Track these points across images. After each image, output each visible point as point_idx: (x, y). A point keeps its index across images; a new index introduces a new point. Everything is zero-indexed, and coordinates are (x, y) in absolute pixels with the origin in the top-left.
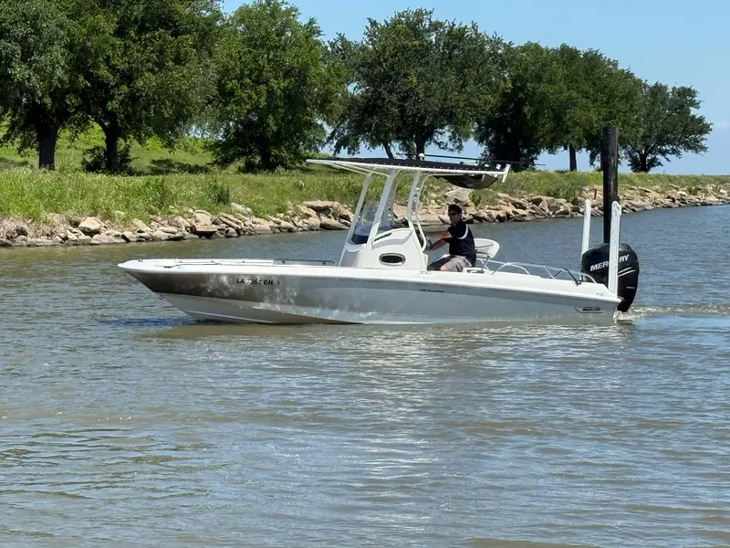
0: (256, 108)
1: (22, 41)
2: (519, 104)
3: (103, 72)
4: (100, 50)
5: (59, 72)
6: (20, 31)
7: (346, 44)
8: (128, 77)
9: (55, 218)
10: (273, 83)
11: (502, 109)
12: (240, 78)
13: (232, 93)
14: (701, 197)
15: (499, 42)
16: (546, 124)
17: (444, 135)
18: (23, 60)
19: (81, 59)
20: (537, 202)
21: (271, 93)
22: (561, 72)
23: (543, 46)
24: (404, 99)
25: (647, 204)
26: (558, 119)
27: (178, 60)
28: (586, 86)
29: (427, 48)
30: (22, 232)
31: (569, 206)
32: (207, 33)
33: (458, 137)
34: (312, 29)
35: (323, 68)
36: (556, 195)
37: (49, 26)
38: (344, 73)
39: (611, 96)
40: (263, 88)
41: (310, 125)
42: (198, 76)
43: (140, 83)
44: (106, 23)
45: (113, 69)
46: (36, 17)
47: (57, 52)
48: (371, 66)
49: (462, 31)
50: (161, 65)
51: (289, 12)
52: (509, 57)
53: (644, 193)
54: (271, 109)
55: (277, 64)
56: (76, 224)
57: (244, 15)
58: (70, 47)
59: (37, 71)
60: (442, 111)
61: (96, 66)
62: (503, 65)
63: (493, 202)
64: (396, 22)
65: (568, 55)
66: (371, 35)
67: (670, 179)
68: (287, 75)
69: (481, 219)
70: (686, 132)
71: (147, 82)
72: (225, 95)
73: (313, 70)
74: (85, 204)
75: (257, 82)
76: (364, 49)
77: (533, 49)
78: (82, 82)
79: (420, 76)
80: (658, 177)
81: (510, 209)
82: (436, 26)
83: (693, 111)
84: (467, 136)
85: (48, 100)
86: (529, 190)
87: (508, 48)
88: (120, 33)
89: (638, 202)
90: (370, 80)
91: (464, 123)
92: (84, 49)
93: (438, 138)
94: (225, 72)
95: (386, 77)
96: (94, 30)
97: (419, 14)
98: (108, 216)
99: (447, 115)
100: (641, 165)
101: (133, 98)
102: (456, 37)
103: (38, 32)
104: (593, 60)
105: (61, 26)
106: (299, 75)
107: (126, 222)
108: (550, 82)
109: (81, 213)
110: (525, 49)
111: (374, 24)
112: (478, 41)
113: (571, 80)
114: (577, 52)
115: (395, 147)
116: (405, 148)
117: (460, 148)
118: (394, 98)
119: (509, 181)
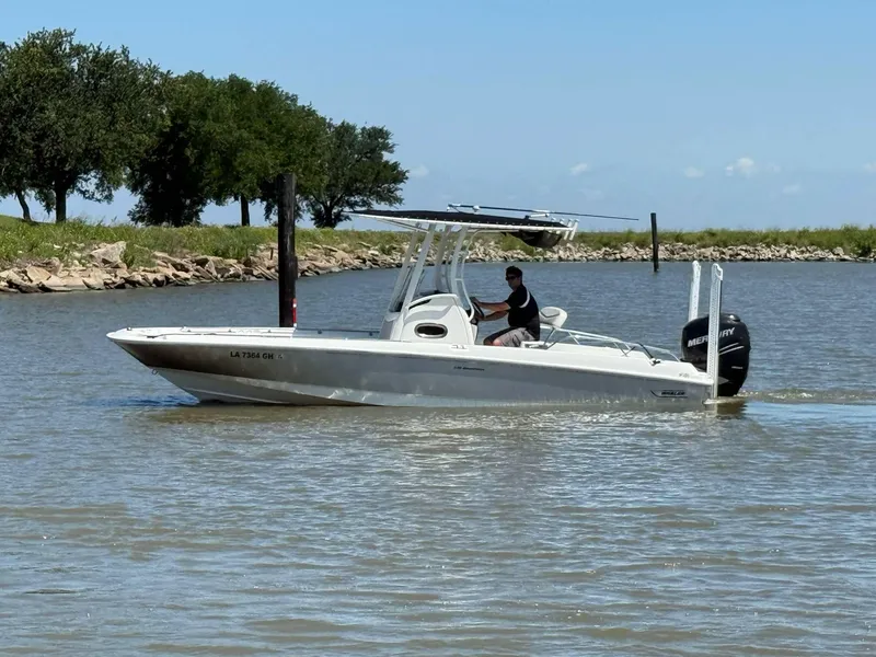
2: (182, 144)
11: (160, 151)
14: (397, 257)
15: (155, 70)
16: (212, 167)
17: (90, 182)
20: (203, 263)
22: (230, 107)
23: (208, 76)
24: (41, 137)
25: (333, 265)
26: (227, 163)
28: (258, 125)
29: (68, 76)
31: (240, 268)
33: (107, 184)
36: (225, 255)
39: (290, 137)
49: (111, 56)
52: (167, 89)
53: (329, 253)
60: (87, 153)
62: (160, 99)
63: (149, 263)
64: (30, 45)
65: (238, 87)
67: (360, 236)
69: (134, 283)
70: (377, 180)
77: (195, 80)
79: (60, 111)
80: (346, 233)
81: (170, 272)
82: (78, 50)
83: (386, 156)
84: (117, 184)
86: (192, 249)
87: (165, 77)
89: (322, 263)
91: (113, 168)
93: (82, 185)
95: (17, 112)
97: (58, 35)
99: (94, 159)
100: (326, 219)
102: (103, 63)
104: (268, 94)
108: (216, 119)
110: (186, 79)
112: (130, 69)
113: (242, 117)
114: (249, 84)
115: (31, 196)
116: (43, 197)
117: (109, 198)
118: (28, 137)
119: (169, 237)
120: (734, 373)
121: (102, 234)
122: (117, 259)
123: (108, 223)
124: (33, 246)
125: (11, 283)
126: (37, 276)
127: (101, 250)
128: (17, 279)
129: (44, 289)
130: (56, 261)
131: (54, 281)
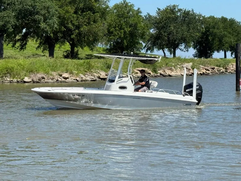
0: (120, 37)
1: (44, 15)
2: (207, 36)
3: (70, 25)
4: (69, 18)
5: (56, 26)
6: (43, 12)
7: (150, 16)
8: (78, 27)
9: (54, 73)
10: (126, 29)
11: (202, 38)
12: (115, 27)
13: (112, 33)
15: (201, 15)
16: (216, 43)
17: (182, 46)
18: (44, 21)
19: (63, 21)
20: (213, 69)
21: (125, 32)
22: (221, 25)
23: (215, 17)
24: (169, 34)
26: (220, 41)
27: (95, 22)
28: (229, 30)
29: (177, 18)
30: (43, 78)
31: (224, 70)
32: (104, 13)
33: (187, 47)
34: (138, 11)
35: (142, 24)
36: (220, 66)
37: (53, 11)
38: (149, 26)
39: (238, 34)
40: (122, 31)
41: (138, 43)
42: (101, 27)
43: (82, 29)
44: (71, 9)
45: (73, 25)
46: (48, 8)
47: (55, 19)
48: (158, 23)
49: (189, 12)
50: (89, 23)
51: (131, 6)
52: (205, 21)
54: (125, 38)
55: (127, 23)
56: (61, 76)
57: (117, 7)
58: (59, 17)
59: (48, 25)
60: (182, 38)
61: (68, 23)
62: (202, 23)
63: (198, 69)
64: (167, 9)
65: (224, 20)
66: (158, 13)
68: (130, 26)
71: (84, 29)
72: (110, 33)
73: (139, 25)
74: (64, 68)
75: (121, 29)
76: (156, 18)
77: (212, 18)
78: (63, 29)
79: (174, 27)
81: (204, 71)
82: (180, 10)
84: (190, 47)
85: (52, 35)
86: (211, 65)
87: (204, 17)
88: (75, 13)
90: (158, 28)
91: (189, 42)
92: (64, 18)
93: (180, 47)
94: (110, 25)
95: (163, 27)
96: (67, 12)
97: (174, 6)
98: (71, 73)
99: (184, 40)
101: (80, 34)
102: (187, 14)
103: (49, 12)
104: (232, 22)
105: (57, 11)
106: (135, 26)
107: (77, 75)
108: (218, 29)
109: (63, 72)
110: (209, 18)
111: (159, 9)
112: (194, 15)
113: (225, 28)
114: (227, 19)
115: (166, 50)
116: (170, 51)
117: (187, 51)
118: (166, 34)
119: (204, 62)
120: (199, 97)
121: (186, 61)
122: (190, 67)
123: (187, 58)
124: (167, 64)
125: (161, 74)
126: (168, 72)
127: (186, 65)
128: (162, 73)
129: (170, 76)
130: (173, 68)
131: (173, 74)
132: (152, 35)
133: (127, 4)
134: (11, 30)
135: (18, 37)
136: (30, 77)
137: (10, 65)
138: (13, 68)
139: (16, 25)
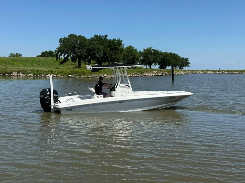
0: (128, 60)
1: (97, 51)
2: (164, 60)
3: (108, 55)
4: (107, 52)
5: (102, 55)
6: (97, 50)
7: (141, 52)
8: (111, 56)
9: (101, 74)
10: (131, 57)
11: (162, 61)
12: (126, 56)
13: (125, 58)
14: (189, 73)
15: (161, 52)
16: (167, 63)
17: (154, 64)
18: (97, 54)
19: (105, 53)
20: (166, 73)
21: (130, 58)
22: (169, 56)
23: (167, 52)
24: (148, 59)
25: (181, 74)
26: (169, 62)
27: (118, 54)
28: (173, 58)
29: (152, 52)
30: (96, 76)
31: (170, 74)
32: (122, 50)
33: (156, 65)
34: (136, 50)
35: (137, 55)
36: (168, 72)
37: (101, 49)
38: (140, 56)
39: (176, 59)
40: (129, 58)
41: (136, 62)
42: (121, 56)
43: (112, 57)
44: (108, 49)
45: (109, 55)
46: (99, 48)
47: (102, 53)
48: (144, 55)
49: (156, 50)
50: (115, 54)
51: (133, 47)
52: (162, 54)
53: (180, 72)
54: (130, 60)
55: (131, 55)
56: (103, 75)
57: (127, 48)
58: (103, 52)
59: (99, 55)
60: (153, 61)
61: (107, 55)
62: (162, 55)
63: (159, 73)
64: (147, 49)
65: (171, 53)
66: (144, 51)
67: (184, 70)
68: (132, 56)
69: (158, 75)
70: (187, 64)
71: (114, 57)
72: (124, 58)
73: (136, 55)
74: (105, 72)
75: (128, 57)
76: (143, 52)
77: (166, 53)
78: (105, 57)
79: (150, 56)
80: (183, 70)
81: (162, 74)
82: (153, 50)
83: (188, 61)
84: (157, 64)
85: (100, 59)
86: (165, 72)
87: (162, 52)
88: (110, 50)
89: (180, 73)
90: (144, 57)
91: (156, 63)
92: (105, 52)
93: (153, 64)
94: (124, 55)
95: (146, 56)
96: (107, 50)
97: (151, 48)
98: (108, 74)
99: (154, 62)
100: (181, 68)
101: (111, 59)
102: (155, 51)
103: (99, 50)
104: (174, 54)
105: (102, 49)
106: (134, 56)
107: (110, 75)
108: (168, 57)
109: (104, 74)
110: (165, 53)
111: (144, 49)
112: (158, 51)
113: (171, 57)
114: (172, 53)
115: (147, 66)
116: (148, 65)
117: (156, 66)
118: (147, 59)
119: (162, 70)
121: (155, 70)
122: (156, 73)
123: (155, 69)
124: (147, 71)
125: (144, 75)
126: (147, 74)
127: (154, 72)
128: (145, 75)
129: (148, 76)
130: (149, 73)
131: (149, 75)
132: (142, 59)
133: (131, 47)
134: (84, 57)
135: (87, 60)
136: (91, 76)
137: (83, 71)
138: (84, 72)
139: (86, 55)
